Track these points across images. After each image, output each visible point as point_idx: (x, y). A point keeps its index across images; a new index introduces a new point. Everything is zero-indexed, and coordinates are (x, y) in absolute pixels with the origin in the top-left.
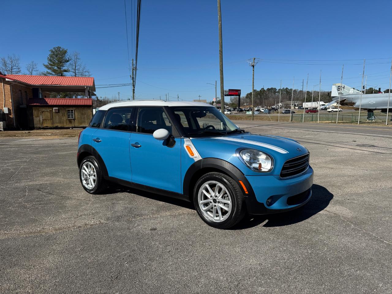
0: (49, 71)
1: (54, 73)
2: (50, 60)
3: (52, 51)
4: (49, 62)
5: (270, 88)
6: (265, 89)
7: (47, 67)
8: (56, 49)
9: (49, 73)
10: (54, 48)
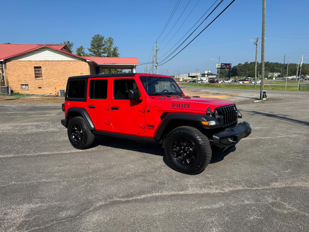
0: (91, 53)
1: (95, 55)
2: (92, 45)
3: (94, 38)
4: (92, 47)
5: (253, 62)
6: (249, 63)
7: (90, 50)
8: (96, 36)
9: (91, 55)
10: (95, 36)
